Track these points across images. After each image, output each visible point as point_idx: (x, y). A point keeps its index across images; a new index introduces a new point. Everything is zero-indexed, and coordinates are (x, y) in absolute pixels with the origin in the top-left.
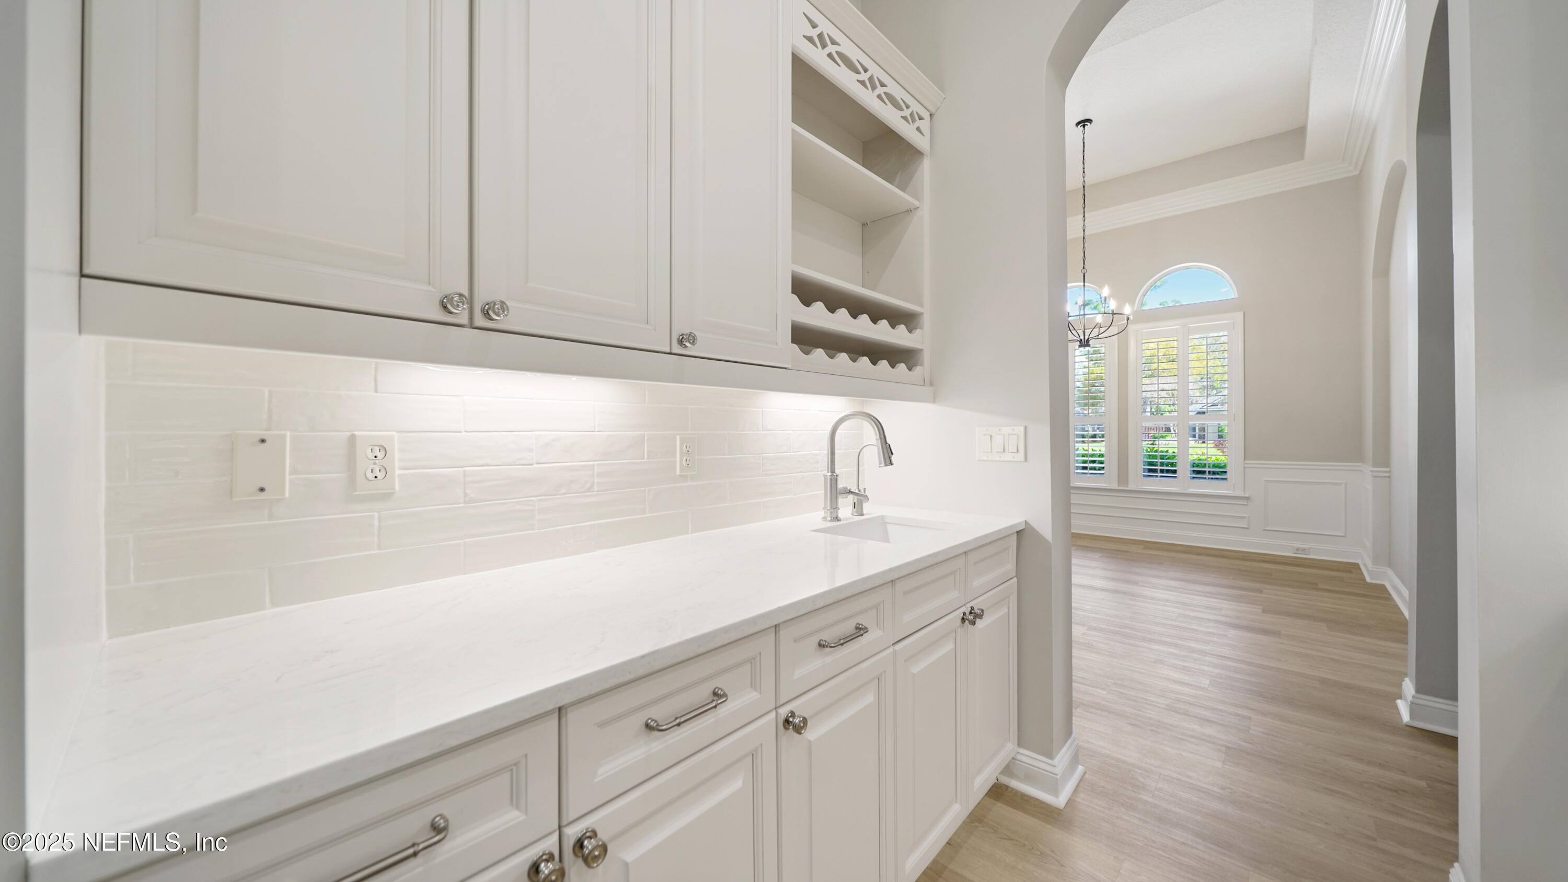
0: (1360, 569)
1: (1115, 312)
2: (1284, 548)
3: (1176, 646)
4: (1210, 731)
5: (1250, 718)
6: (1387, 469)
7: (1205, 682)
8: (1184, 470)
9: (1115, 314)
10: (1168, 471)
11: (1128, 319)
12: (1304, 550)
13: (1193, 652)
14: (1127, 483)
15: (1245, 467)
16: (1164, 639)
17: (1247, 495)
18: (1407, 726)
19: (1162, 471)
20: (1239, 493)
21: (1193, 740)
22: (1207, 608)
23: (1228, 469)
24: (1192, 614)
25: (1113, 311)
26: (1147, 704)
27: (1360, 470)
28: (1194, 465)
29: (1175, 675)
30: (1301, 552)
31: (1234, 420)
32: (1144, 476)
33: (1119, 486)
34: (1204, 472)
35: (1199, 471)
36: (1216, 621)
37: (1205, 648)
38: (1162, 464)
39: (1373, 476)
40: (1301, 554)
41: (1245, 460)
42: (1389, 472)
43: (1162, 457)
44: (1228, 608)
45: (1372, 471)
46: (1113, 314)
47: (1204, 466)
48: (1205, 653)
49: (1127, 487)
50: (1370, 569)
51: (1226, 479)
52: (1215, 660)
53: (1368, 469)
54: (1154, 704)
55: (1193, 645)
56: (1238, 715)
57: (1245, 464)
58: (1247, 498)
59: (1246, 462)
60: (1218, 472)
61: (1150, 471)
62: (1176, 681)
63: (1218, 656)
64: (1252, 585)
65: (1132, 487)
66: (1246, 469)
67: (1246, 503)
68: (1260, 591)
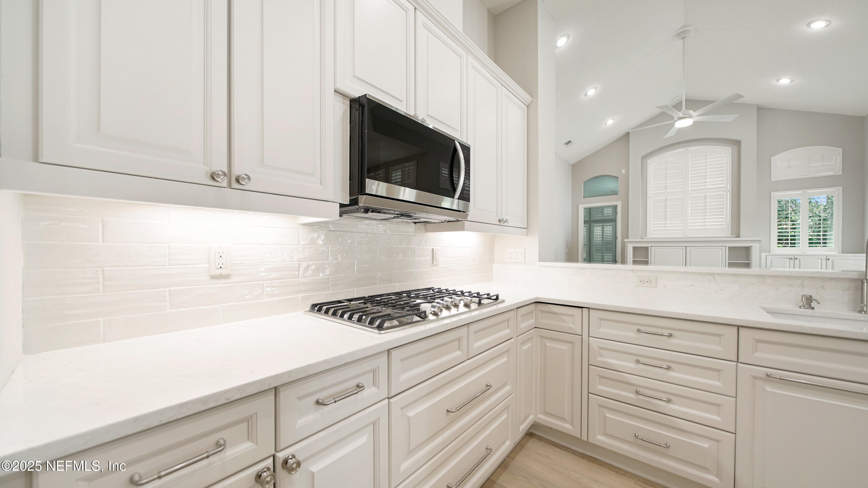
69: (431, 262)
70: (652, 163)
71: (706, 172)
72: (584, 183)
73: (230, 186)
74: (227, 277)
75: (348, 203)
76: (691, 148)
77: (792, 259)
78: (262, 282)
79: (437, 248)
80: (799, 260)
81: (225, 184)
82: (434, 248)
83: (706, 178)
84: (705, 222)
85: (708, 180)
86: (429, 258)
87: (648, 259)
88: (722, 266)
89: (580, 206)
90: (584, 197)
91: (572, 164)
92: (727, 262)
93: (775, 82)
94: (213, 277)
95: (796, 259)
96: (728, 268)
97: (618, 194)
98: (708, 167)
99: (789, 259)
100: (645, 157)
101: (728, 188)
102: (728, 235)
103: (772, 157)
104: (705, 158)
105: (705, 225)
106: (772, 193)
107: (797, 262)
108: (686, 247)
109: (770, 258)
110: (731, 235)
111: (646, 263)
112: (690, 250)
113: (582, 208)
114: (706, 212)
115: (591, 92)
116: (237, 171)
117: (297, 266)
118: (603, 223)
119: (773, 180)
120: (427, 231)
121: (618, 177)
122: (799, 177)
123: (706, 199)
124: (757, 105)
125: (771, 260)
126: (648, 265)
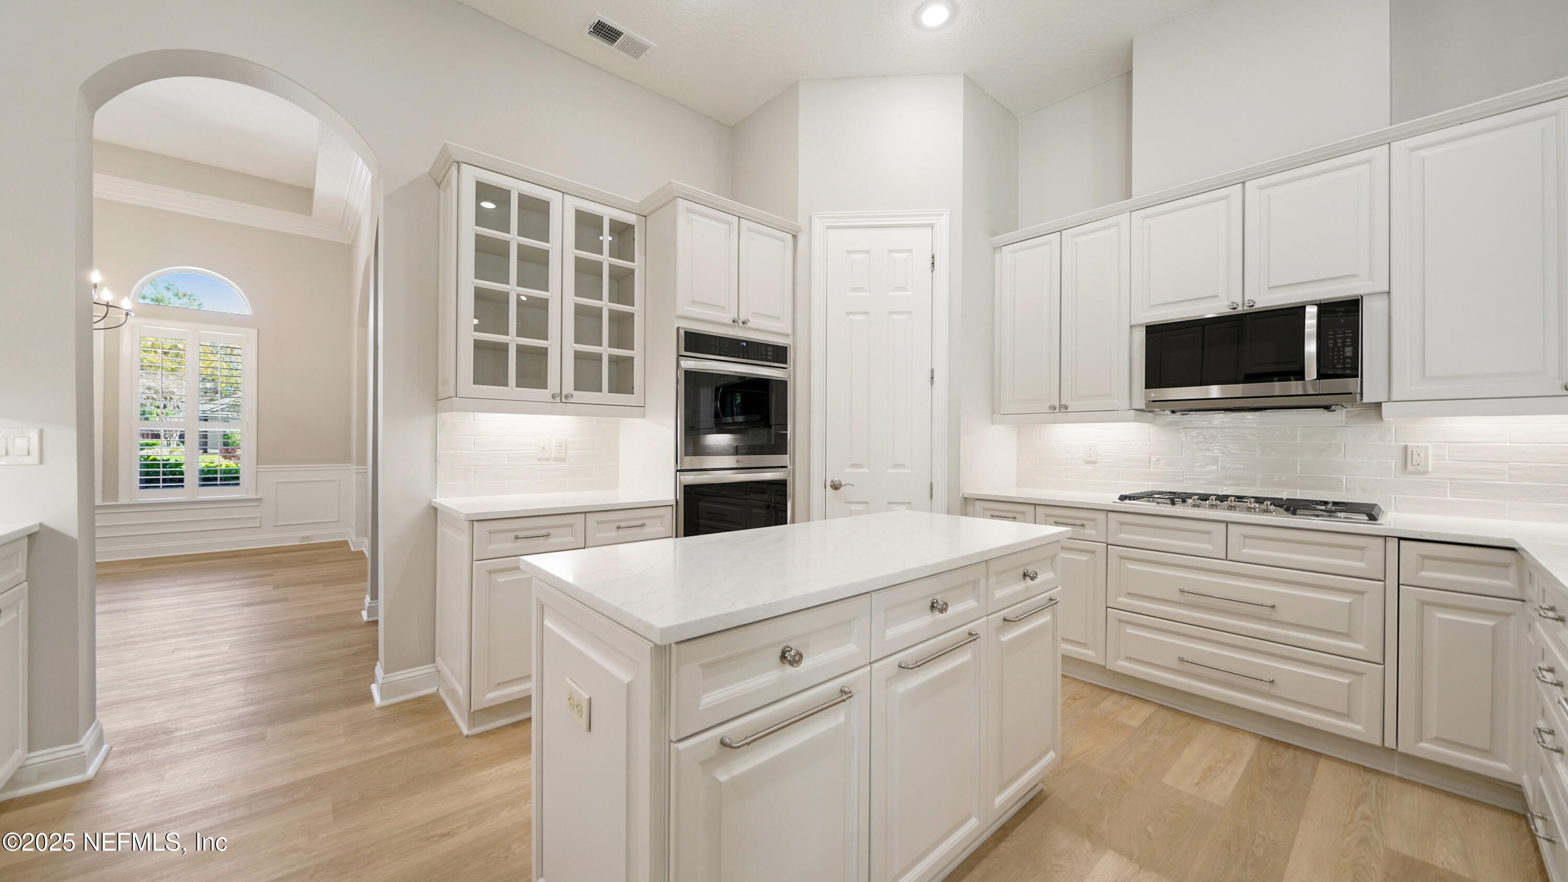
0: (348, 544)
1: (110, 304)
2: (291, 539)
3: (193, 634)
4: (230, 676)
5: (265, 656)
6: (365, 467)
7: (226, 648)
8: (191, 478)
9: (111, 306)
10: (172, 480)
11: (127, 314)
12: (308, 537)
13: (213, 633)
14: (116, 496)
15: (257, 472)
16: (179, 633)
17: (259, 497)
18: (366, 622)
19: (165, 481)
20: (252, 496)
21: (218, 686)
22: (223, 598)
23: (241, 475)
24: (207, 607)
25: (108, 303)
26: (169, 681)
27: (349, 469)
28: (202, 471)
29: (196, 653)
30: (305, 539)
31: (247, 428)
32: (141, 488)
33: (103, 502)
34: (216, 479)
35: (208, 478)
36: (231, 606)
37: (222, 626)
38: (164, 474)
39: (357, 473)
40: (306, 541)
41: (257, 465)
42: (366, 469)
43: (165, 466)
44: (241, 594)
45: (356, 469)
46: (108, 305)
47: (216, 472)
48: (224, 630)
49: (117, 501)
50: (354, 541)
51: (238, 484)
52: (233, 632)
53: (353, 467)
54: (177, 678)
55: (211, 628)
56: (254, 658)
57: (257, 468)
58: (259, 500)
59: (258, 466)
60: (231, 478)
61: (147, 481)
62: (197, 657)
63: (235, 628)
64: (263, 572)
65: (122, 501)
66: (259, 473)
67: (258, 505)
68: (272, 575)
94: (1087, 462)
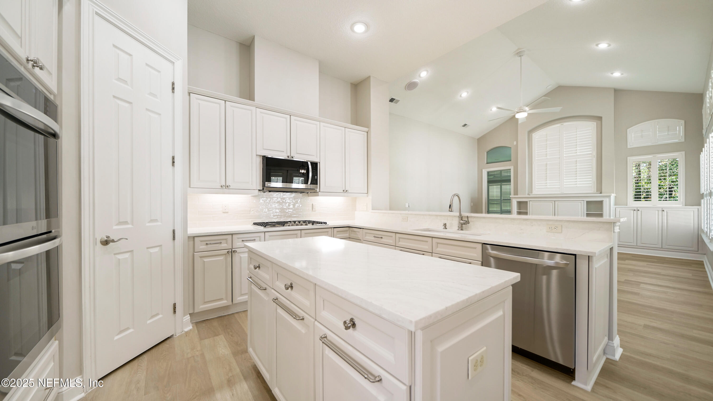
69: (312, 209)
70: (537, 136)
71: (577, 142)
72: (487, 152)
73: (226, 188)
74: (227, 213)
75: (262, 189)
76: (565, 124)
77: (635, 210)
78: (238, 215)
79: (314, 203)
80: (641, 211)
81: (224, 188)
82: (313, 203)
83: (577, 147)
84: (576, 181)
85: (578, 149)
86: (311, 208)
87: (527, 210)
88: (581, 216)
89: (483, 170)
90: (487, 163)
91: (477, 138)
92: (585, 212)
93: (609, 74)
95: (638, 210)
96: (586, 217)
97: (511, 161)
98: (578, 138)
99: (633, 210)
100: (531, 132)
101: (594, 155)
102: (594, 191)
103: (628, 129)
104: (576, 131)
105: (576, 184)
106: (628, 158)
107: (639, 212)
108: (555, 201)
109: (619, 210)
110: (597, 192)
111: (526, 213)
112: (558, 204)
113: (485, 172)
114: (576, 174)
115: (464, 94)
116: (227, 184)
117: (250, 210)
118: (501, 183)
119: (629, 147)
120: (309, 196)
121: (511, 148)
122: (650, 144)
123: (577, 164)
124: (614, 88)
125: (619, 211)
126: (527, 215)
